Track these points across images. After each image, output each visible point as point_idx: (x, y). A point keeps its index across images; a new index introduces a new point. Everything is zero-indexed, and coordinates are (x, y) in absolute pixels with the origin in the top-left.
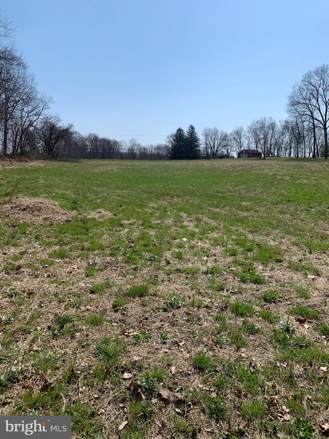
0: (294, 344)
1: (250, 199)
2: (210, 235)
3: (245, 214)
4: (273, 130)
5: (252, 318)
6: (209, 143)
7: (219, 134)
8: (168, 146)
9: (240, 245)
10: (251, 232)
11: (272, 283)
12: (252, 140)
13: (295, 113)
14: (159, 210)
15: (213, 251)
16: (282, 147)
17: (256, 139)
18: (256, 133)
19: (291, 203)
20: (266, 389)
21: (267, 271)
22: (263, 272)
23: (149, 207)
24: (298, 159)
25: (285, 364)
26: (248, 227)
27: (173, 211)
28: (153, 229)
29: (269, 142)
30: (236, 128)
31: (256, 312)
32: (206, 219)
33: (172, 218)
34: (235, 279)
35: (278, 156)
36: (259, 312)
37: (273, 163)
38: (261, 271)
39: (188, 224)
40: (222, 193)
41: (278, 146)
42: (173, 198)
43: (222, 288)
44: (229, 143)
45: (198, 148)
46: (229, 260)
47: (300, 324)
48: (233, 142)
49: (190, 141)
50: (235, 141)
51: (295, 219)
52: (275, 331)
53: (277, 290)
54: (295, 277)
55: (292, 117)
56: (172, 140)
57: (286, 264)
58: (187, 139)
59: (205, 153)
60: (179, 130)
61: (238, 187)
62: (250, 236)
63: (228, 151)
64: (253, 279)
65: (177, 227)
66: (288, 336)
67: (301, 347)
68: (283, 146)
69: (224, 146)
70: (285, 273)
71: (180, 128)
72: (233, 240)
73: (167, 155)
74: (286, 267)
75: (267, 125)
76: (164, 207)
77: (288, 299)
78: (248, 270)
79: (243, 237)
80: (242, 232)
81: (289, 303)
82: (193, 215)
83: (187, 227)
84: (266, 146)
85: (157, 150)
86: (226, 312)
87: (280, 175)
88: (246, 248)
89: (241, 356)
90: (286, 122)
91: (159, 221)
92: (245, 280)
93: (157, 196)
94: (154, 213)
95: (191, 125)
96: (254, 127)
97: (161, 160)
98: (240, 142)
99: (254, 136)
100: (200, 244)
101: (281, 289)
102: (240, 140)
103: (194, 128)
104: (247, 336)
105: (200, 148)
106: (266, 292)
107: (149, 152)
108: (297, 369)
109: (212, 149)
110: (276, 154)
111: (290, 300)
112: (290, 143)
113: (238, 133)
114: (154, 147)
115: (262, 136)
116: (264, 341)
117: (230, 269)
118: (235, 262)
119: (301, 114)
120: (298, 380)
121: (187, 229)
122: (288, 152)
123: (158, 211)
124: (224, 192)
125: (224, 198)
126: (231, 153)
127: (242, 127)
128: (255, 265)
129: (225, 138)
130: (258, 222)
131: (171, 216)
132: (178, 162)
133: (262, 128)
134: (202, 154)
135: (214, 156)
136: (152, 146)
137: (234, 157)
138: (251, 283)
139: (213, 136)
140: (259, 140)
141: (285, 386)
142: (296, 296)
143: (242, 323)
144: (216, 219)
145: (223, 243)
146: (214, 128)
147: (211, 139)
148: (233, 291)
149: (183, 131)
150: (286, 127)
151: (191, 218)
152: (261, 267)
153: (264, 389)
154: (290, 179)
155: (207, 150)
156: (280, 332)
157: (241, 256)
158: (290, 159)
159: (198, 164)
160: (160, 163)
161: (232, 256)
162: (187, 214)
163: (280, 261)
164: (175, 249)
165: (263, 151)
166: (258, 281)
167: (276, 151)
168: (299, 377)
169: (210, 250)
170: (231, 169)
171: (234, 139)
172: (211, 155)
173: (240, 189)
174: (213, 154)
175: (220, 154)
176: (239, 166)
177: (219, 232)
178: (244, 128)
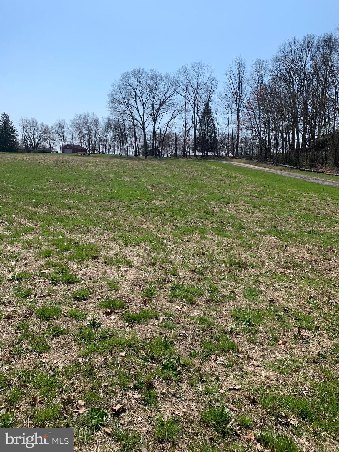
0: (98, 337)
1: (73, 197)
2: (24, 237)
3: (67, 212)
4: (97, 126)
5: (59, 319)
6: (28, 134)
7: (39, 127)
9: (56, 245)
10: (71, 231)
11: (85, 280)
12: (76, 135)
13: (116, 111)
15: (24, 254)
16: (106, 144)
17: (80, 135)
18: (79, 128)
19: (114, 200)
20: (64, 389)
21: (82, 269)
22: (77, 271)
24: (122, 157)
25: (87, 359)
26: (68, 225)
29: (93, 138)
30: (57, 121)
31: (65, 312)
32: (21, 220)
34: (46, 282)
35: (103, 153)
36: (67, 312)
37: (97, 160)
38: (76, 270)
40: (43, 190)
41: (102, 143)
43: (29, 294)
45: (15, 140)
46: (42, 263)
47: (106, 316)
48: (55, 136)
49: (4, 132)
50: (57, 135)
51: (117, 215)
52: (81, 328)
53: (89, 286)
54: (109, 271)
55: (113, 115)
57: (101, 260)
58: (1, 129)
59: (24, 146)
61: (62, 184)
62: (68, 235)
63: (50, 145)
64: (65, 279)
66: (93, 331)
67: (105, 338)
68: (108, 144)
69: (46, 140)
70: (100, 269)
72: (49, 240)
74: (101, 263)
75: (90, 121)
77: (99, 294)
78: (61, 271)
79: (61, 237)
80: (60, 232)
81: (99, 297)
82: (5, 216)
84: (90, 143)
86: (30, 319)
87: (104, 172)
88: (63, 247)
89: (42, 361)
90: (109, 119)
92: (57, 282)
96: (77, 121)
98: (63, 136)
99: (77, 131)
100: (9, 248)
101: (93, 286)
102: (63, 134)
103: (9, 117)
104: (51, 339)
105: (17, 140)
106: (77, 290)
108: (98, 360)
109: (32, 141)
110: (101, 151)
111: (101, 294)
112: (114, 141)
113: (61, 127)
115: (85, 132)
116: (69, 341)
117: (42, 272)
118: (48, 264)
119: (122, 113)
120: (98, 370)
122: (112, 149)
124: (45, 189)
125: (45, 196)
126: (54, 147)
128: (70, 264)
129: (46, 130)
130: (79, 220)
133: (85, 123)
134: (21, 147)
135: (35, 149)
137: (57, 152)
138: (62, 283)
139: (32, 128)
140: (83, 136)
141: (84, 380)
142: (107, 290)
143: (47, 327)
144: (32, 219)
145: (37, 245)
146: (32, 119)
147: (30, 131)
148: (41, 295)
150: (108, 125)
151: (2, 219)
152: (75, 266)
153: (62, 389)
154: (114, 176)
155: (25, 143)
156: (86, 328)
157: (56, 257)
158: (114, 157)
159: (15, 157)
161: (46, 258)
163: (96, 257)
165: (87, 147)
166: (71, 280)
167: (101, 148)
168: (99, 368)
169: (20, 254)
170: (54, 165)
171: (57, 132)
172: (32, 149)
173: (63, 186)
174: (33, 147)
175: (41, 147)
176: (63, 162)
177: (35, 234)
178: (66, 122)
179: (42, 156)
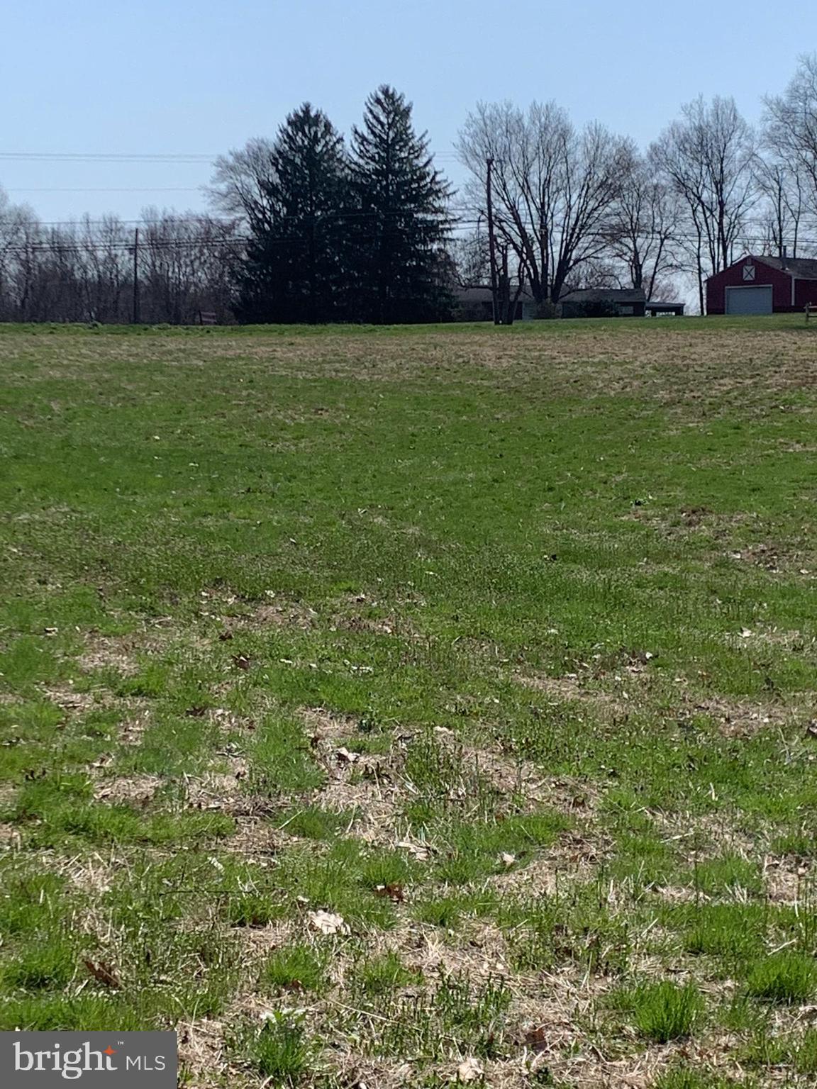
2: (511, 879)
3: (759, 717)
6: (513, 209)
7: (579, 156)
8: (228, 229)
9: (714, 952)
10: (797, 853)
14: (151, 695)
15: (527, 1005)
23: (82, 673)
26: (776, 813)
27: (253, 706)
28: (100, 846)
30: (686, 110)
32: (482, 760)
33: (242, 753)
39: (356, 797)
42: (256, 599)
44: (647, 211)
45: (435, 247)
48: (670, 207)
49: (376, 200)
50: (683, 199)
56: (256, 189)
58: (361, 185)
59: (486, 282)
60: (304, 121)
61: (713, 518)
63: (636, 266)
65: (276, 821)
69: (614, 235)
71: (307, 111)
72: (668, 915)
73: (217, 293)
76: (189, 675)
79: (742, 896)
80: (729, 856)
82: (395, 734)
83: (345, 825)
85: (146, 255)
91: (148, 785)
93: (140, 590)
94: (114, 719)
95: (386, 92)
97: (180, 328)
98: (722, 204)
100: (434, 951)
102: (720, 192)
103: (407, 112)
105: (449, 248)
107: (91, 266)
109: (530, 253)
113: (706, 148)
114: (131, 239)
121: (349, 843)
123: (140, 702)
124: (613, 554)
125: (615, 601)
126: (662, 280)
127: (734, 110)
129: (615, 177)
131: (233, 737)
132: (299, 340)
134: (466, 287)
135: (548, 297)
136: (112, 228)
137: (679, 309)
139: (534, 167)
144: (554, 757)
146: (535, 110)
147: (525, 187)
149: (328, 126)
151: (380, 751)
155: (493, 261)
157: (723, 1040)
159: (437, 353)
160: (171, 346)
161: (662, 1042)
162: (352, 726)
164: (253, 1002)
169: (501, 1001)
170: (663, 395)
171: (681, 184)
172: (528, 296)
173: (722, 533)
174: (539, 287)
175: (582, 285)
176: (716, 375)
177: (574, 859)
178: (741, 112)
179: (587, 336)
